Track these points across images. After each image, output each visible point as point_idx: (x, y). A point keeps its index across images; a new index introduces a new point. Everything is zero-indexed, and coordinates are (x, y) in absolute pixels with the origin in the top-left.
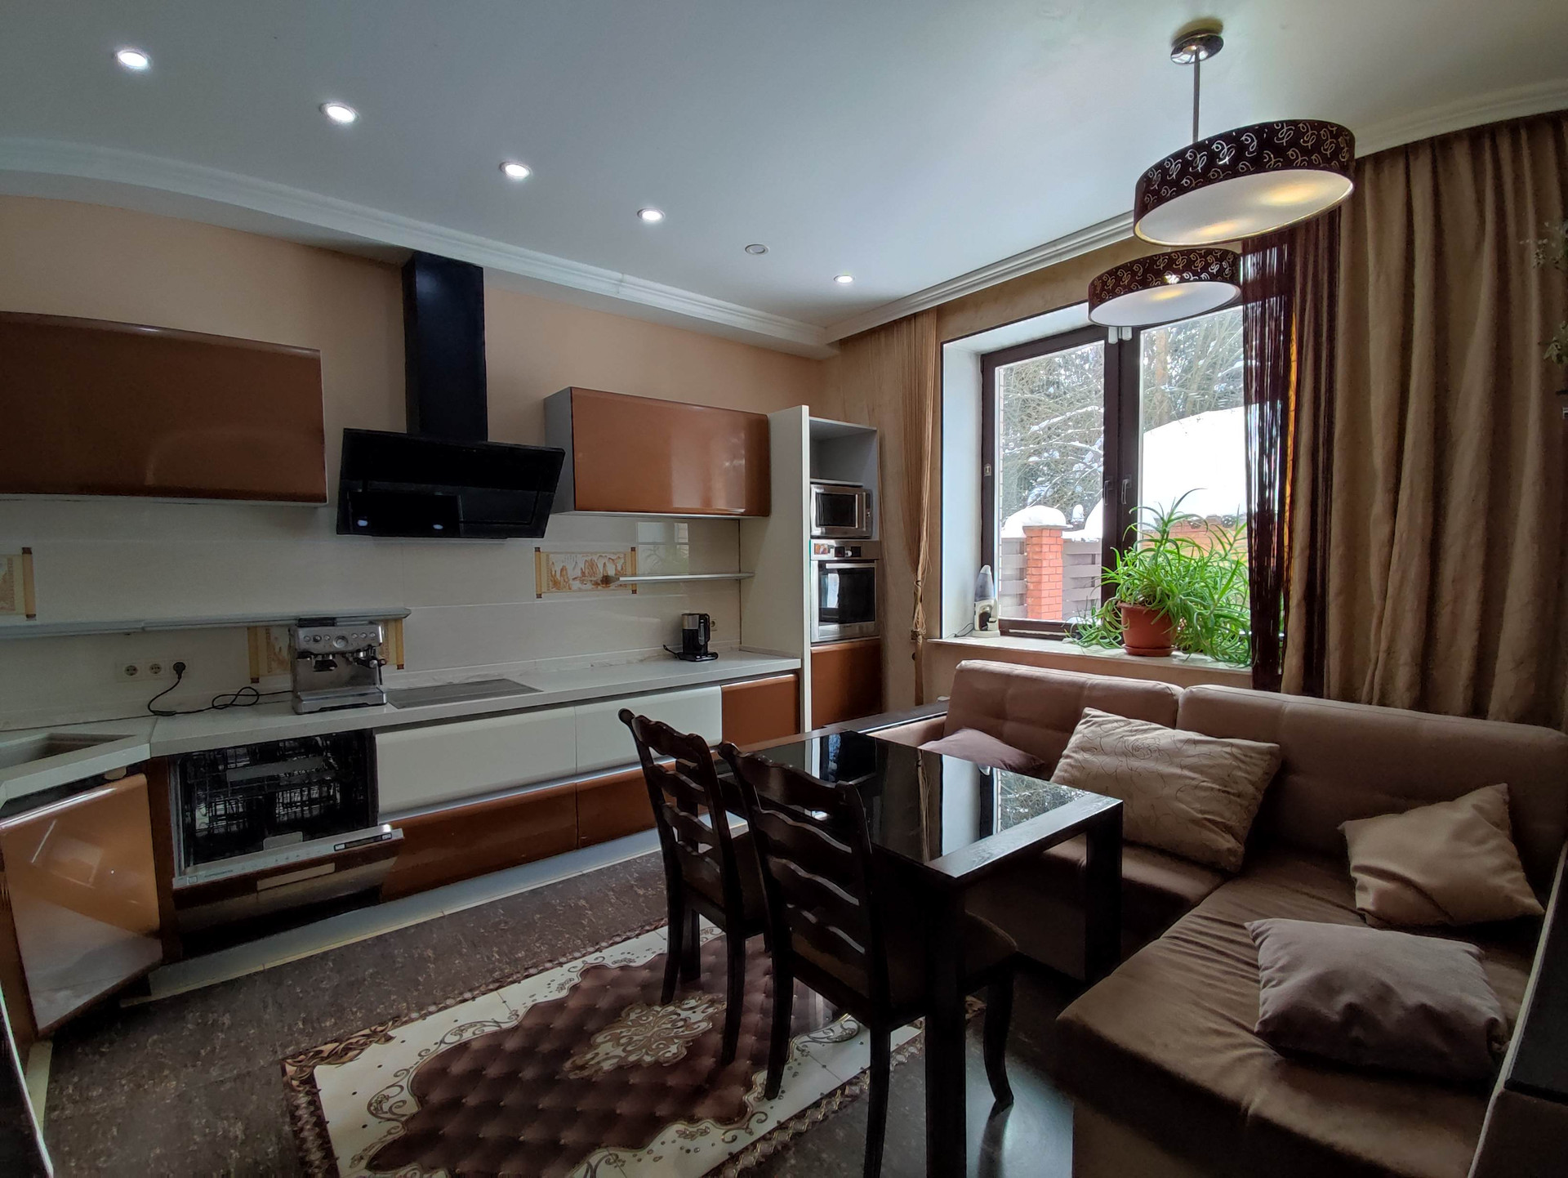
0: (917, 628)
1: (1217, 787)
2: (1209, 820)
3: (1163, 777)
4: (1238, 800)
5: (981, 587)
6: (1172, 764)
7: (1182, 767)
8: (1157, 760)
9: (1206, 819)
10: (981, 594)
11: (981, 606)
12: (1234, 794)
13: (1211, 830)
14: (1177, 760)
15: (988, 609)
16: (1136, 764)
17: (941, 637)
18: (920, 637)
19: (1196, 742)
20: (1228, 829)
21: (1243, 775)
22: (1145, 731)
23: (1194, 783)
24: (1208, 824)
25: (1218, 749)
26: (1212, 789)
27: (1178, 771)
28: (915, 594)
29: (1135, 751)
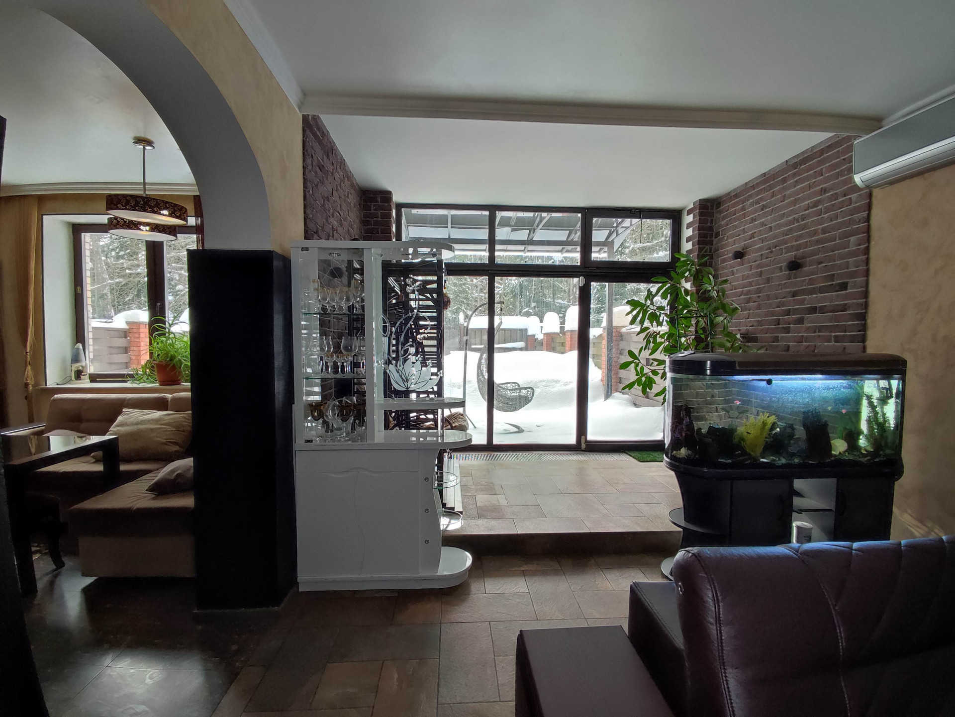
0: (27, 380)
1: (174, 429)
2: (169, 442)
3: (152, 430)
4: (183, 433)
5: (75, 356)
6: (157, 424)
7: (161, 425)
8: (151, 424)
9: (167, 442)
10: (76, 359)
11: (75, 366)
12: (181, 431)
13: (169, 445)
14: (160, 423)
15: (81, 368)
16: (141, 427)
17: (46, 385)
18: (30, 386)
19: (169, 415)
20: (176, 443)
21: (187, 423)
22: (149, 414)
23: (165, 429)
24: (169, 444)
25: (178, 416)
26: (172, 430)
27: (159, 426)
28: (26, 361)
29: (143, 422)
